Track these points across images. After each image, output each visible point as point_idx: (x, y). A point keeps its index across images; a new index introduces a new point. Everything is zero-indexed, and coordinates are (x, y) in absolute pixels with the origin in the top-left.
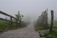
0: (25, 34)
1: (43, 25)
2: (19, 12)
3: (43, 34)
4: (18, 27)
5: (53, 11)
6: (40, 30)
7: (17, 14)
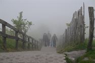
0: (36, 57)
1: (75, 42)
2: (21, 14)
3: (74, 59)
4: (18, 48)
5: (93, 8)
6: (68, 52)
7: (17, 19)
